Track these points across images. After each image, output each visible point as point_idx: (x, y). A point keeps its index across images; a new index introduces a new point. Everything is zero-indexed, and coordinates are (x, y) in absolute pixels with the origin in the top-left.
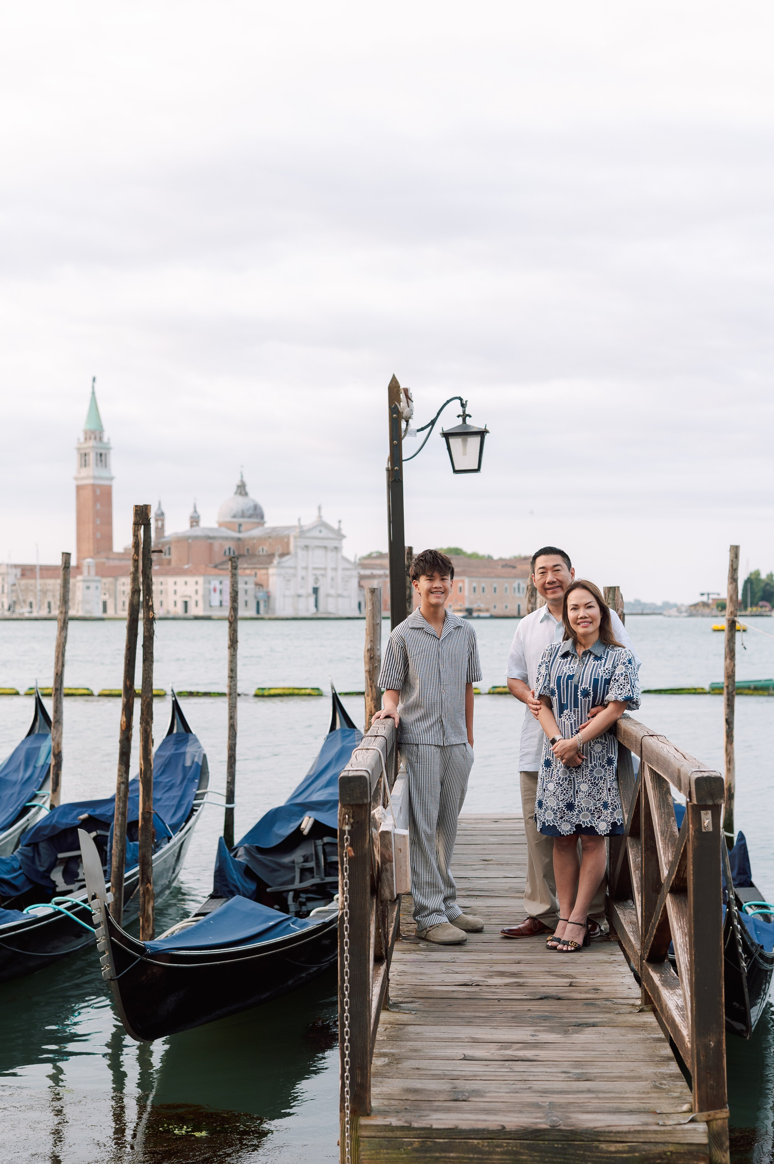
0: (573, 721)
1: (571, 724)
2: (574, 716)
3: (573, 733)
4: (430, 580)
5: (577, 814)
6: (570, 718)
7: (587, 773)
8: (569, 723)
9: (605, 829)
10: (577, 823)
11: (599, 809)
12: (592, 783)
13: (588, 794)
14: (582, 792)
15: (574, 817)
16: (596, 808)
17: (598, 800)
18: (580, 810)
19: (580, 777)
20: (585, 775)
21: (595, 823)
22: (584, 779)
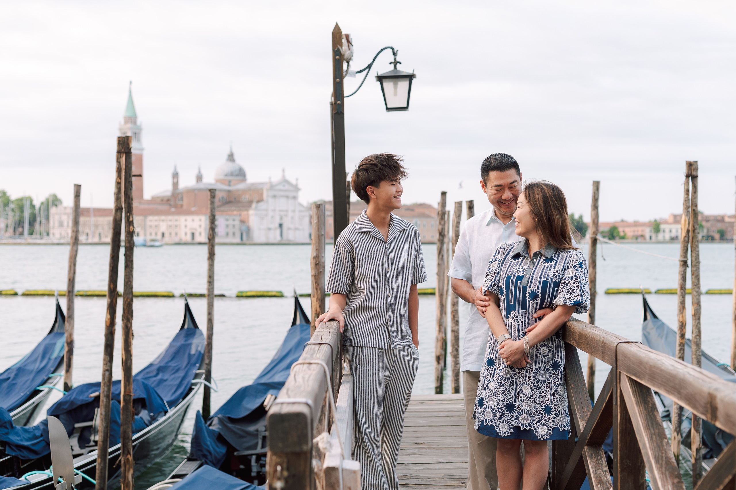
0: (520, 323)
1: (518, 325)
2: (521, 317)
3: (520, 334)
5: (517, 416)
6: (517, 320)
7: (531, 375)
8: (516, 325)
9: (545, 433)
10: (516, 425)
11: (540, 413)
12: (535, 386)
13: (529, 397)
14: (524, 394)
15: (513, 419)
16: (537, 412)
17: (540, 404)
18: (520, 412)
19: (523, 378)
20: (529, 377)
21: (534, 427)
22: (527, 381)
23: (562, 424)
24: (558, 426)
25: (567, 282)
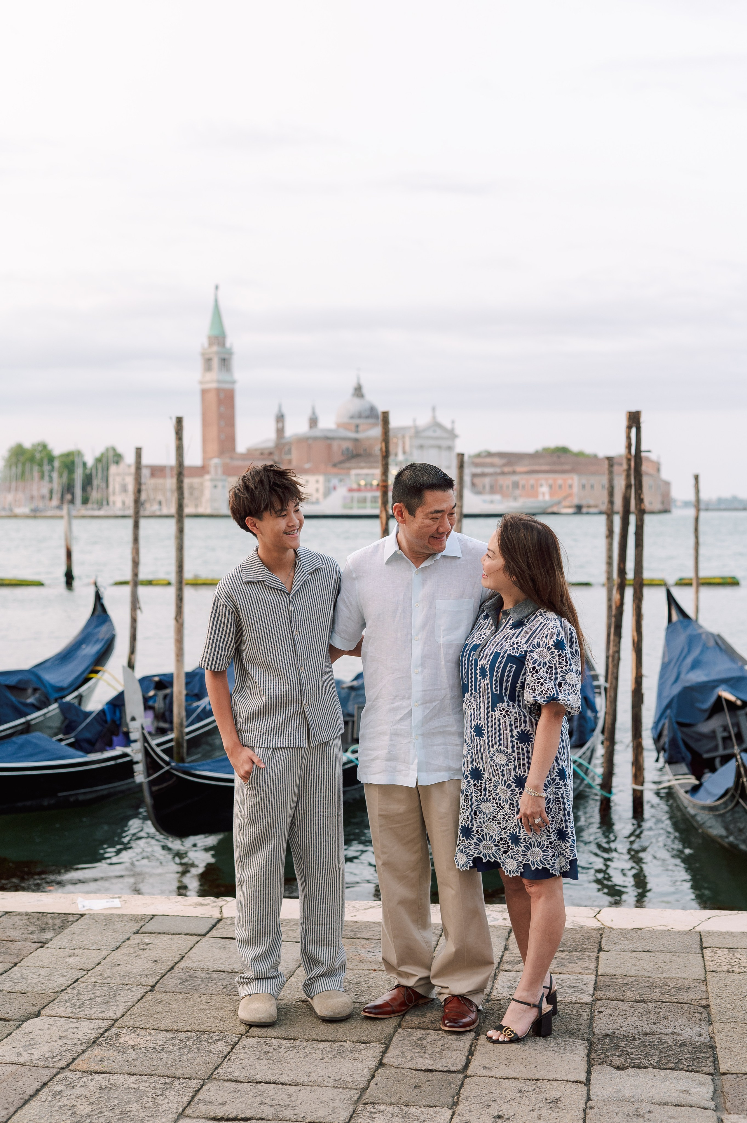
9: (514, 869)
10: (475, 855)
11: (506, 841)
12: (497, 803)
13: (492, 817)
14: (484, 813)
15: (471, 848)
16: (501, 839)
17: (504, 829)
18: (479, 838)
19: (481, 792)
20: (489, 790)
21: (500, 858)
22: (487, 796)
23: (535, 860)
24: (530, 862)
25: (537, 668)
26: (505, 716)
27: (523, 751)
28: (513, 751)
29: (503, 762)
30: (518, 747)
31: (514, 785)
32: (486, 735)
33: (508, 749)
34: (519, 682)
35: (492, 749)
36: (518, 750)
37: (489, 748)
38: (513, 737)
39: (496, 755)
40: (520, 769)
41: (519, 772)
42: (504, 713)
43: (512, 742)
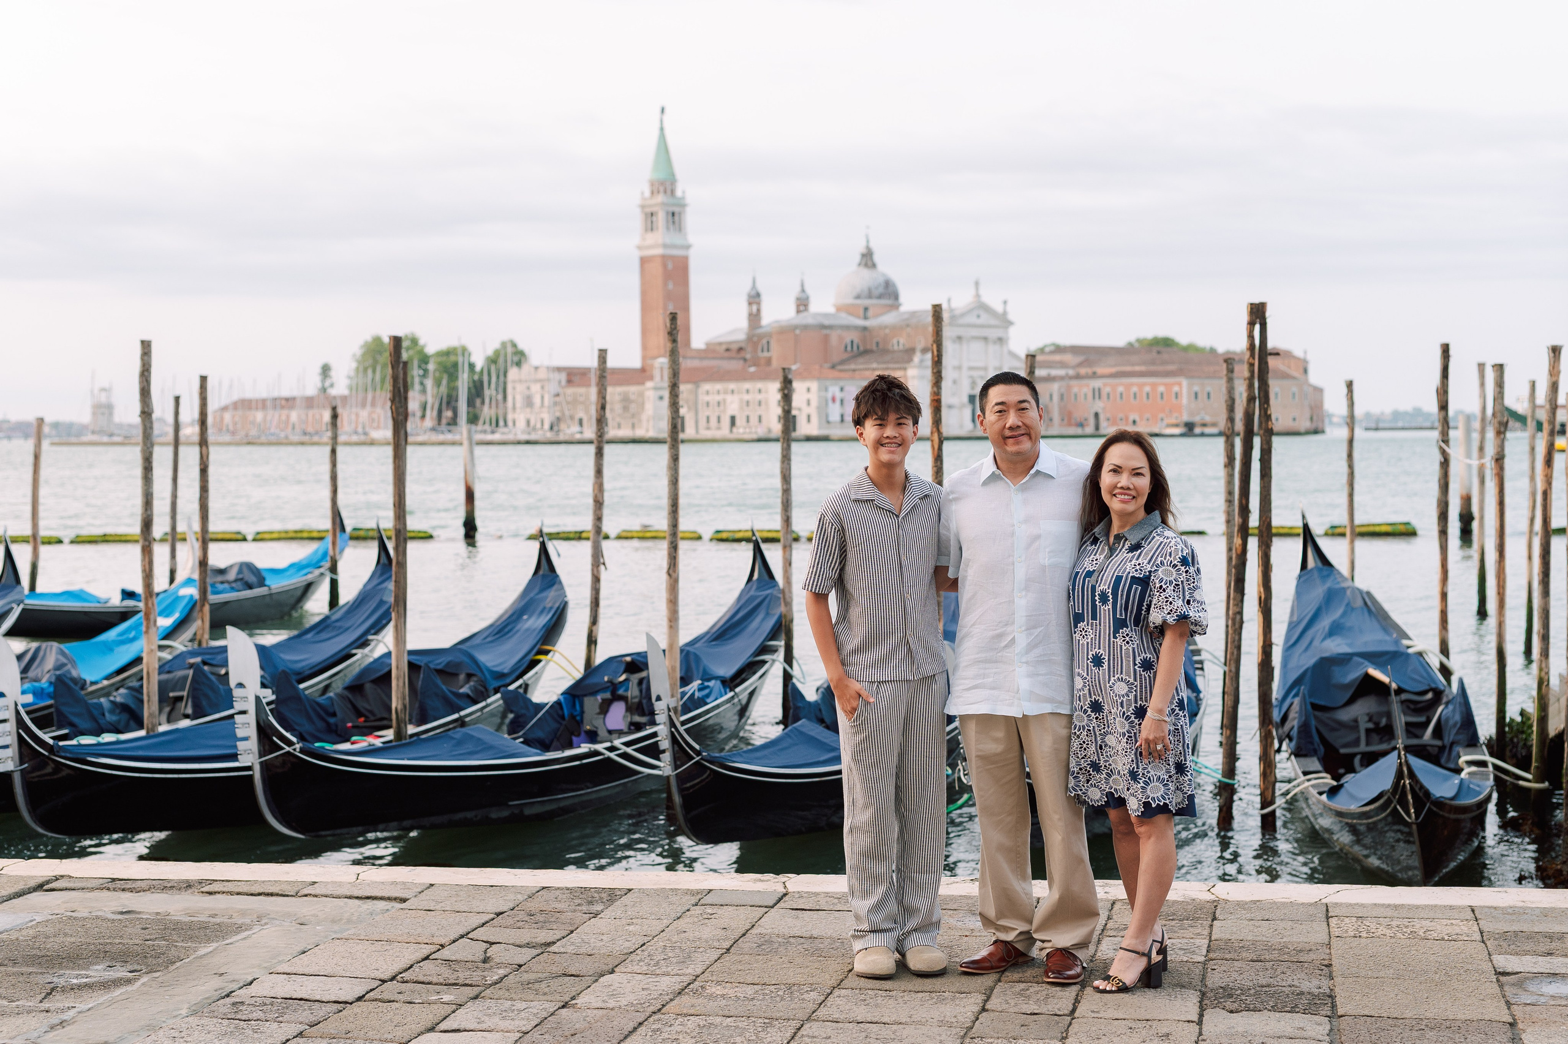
4: (880, 425)
14: (1110, 747)
24: (1150, 799)
25: (1164, 587)
26: (1128, 643)
27: (1145, 680)
28: (1135, 680)
29: (1123, 692)
30: (1141, 675)
31: (1133, 716)
32: (1106, 663)
33: (1130, 677)
34: (1145, 604)
35: (1112, 678)
36: (1141, 678)
37: (1109, 677)
38: (1135, 664)
39: (1116, 685)
40: (1141, 699)
41: (1139, 703)
42: (1127, 639)
43: (1135, 670)
